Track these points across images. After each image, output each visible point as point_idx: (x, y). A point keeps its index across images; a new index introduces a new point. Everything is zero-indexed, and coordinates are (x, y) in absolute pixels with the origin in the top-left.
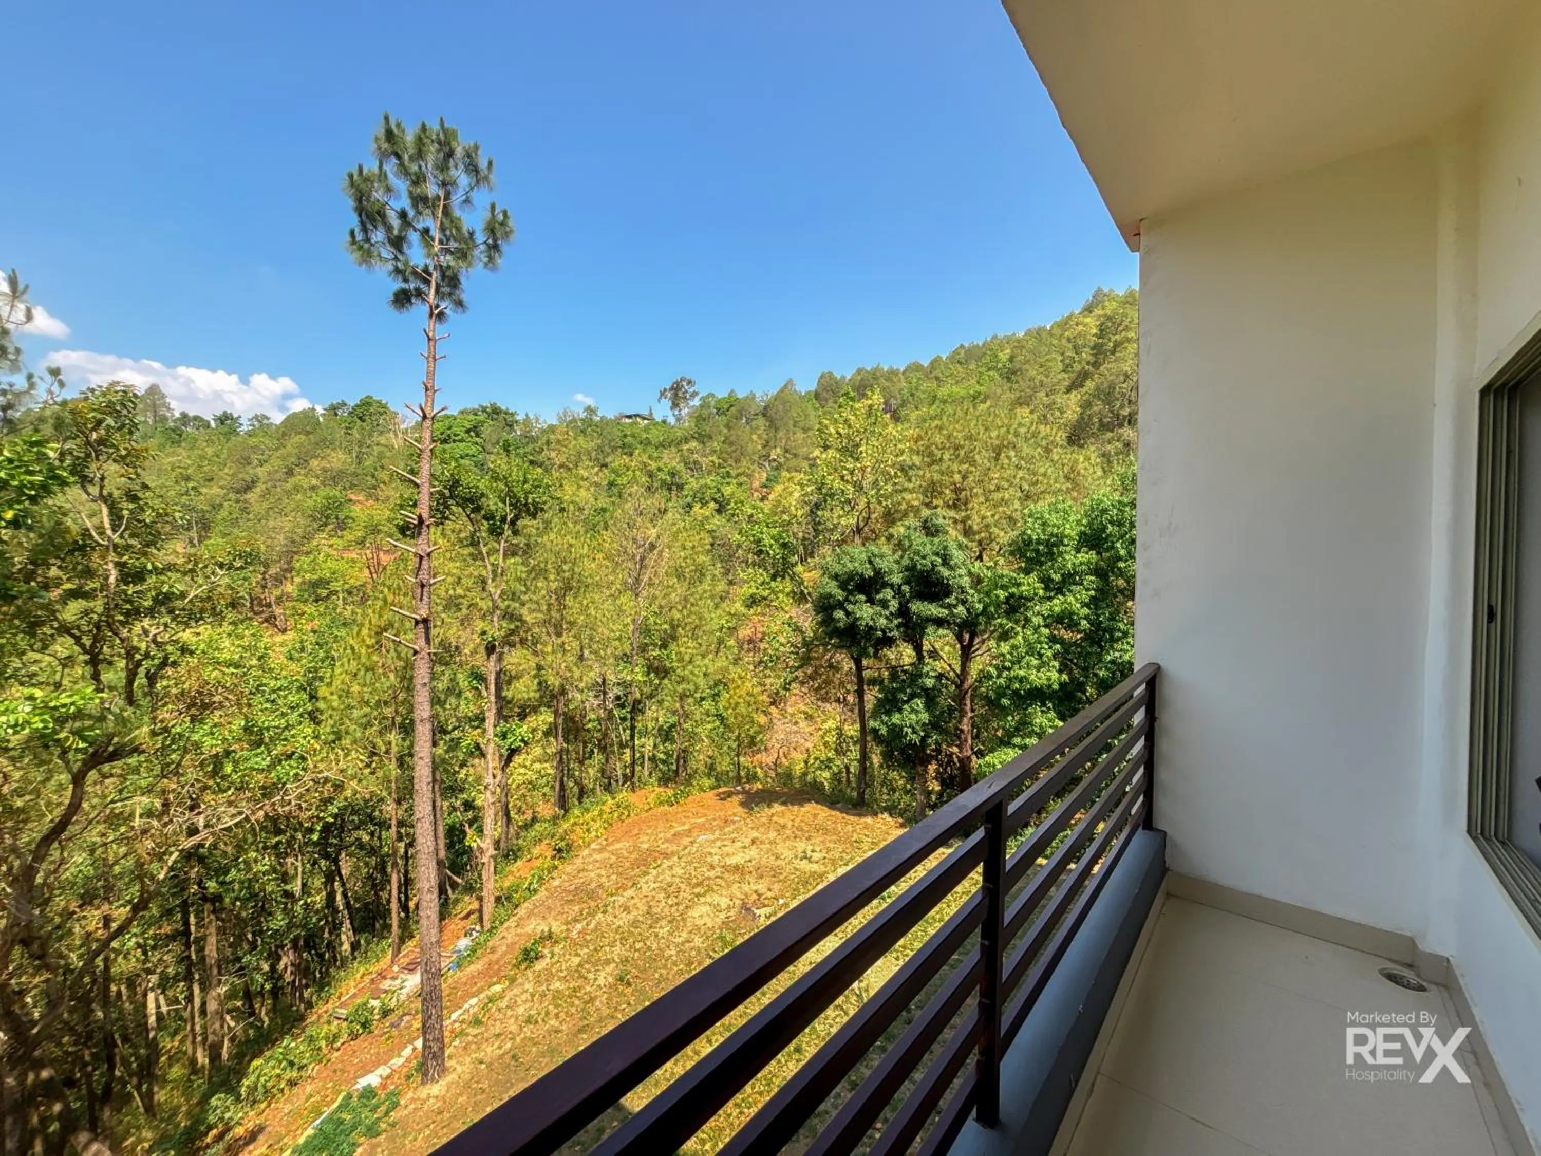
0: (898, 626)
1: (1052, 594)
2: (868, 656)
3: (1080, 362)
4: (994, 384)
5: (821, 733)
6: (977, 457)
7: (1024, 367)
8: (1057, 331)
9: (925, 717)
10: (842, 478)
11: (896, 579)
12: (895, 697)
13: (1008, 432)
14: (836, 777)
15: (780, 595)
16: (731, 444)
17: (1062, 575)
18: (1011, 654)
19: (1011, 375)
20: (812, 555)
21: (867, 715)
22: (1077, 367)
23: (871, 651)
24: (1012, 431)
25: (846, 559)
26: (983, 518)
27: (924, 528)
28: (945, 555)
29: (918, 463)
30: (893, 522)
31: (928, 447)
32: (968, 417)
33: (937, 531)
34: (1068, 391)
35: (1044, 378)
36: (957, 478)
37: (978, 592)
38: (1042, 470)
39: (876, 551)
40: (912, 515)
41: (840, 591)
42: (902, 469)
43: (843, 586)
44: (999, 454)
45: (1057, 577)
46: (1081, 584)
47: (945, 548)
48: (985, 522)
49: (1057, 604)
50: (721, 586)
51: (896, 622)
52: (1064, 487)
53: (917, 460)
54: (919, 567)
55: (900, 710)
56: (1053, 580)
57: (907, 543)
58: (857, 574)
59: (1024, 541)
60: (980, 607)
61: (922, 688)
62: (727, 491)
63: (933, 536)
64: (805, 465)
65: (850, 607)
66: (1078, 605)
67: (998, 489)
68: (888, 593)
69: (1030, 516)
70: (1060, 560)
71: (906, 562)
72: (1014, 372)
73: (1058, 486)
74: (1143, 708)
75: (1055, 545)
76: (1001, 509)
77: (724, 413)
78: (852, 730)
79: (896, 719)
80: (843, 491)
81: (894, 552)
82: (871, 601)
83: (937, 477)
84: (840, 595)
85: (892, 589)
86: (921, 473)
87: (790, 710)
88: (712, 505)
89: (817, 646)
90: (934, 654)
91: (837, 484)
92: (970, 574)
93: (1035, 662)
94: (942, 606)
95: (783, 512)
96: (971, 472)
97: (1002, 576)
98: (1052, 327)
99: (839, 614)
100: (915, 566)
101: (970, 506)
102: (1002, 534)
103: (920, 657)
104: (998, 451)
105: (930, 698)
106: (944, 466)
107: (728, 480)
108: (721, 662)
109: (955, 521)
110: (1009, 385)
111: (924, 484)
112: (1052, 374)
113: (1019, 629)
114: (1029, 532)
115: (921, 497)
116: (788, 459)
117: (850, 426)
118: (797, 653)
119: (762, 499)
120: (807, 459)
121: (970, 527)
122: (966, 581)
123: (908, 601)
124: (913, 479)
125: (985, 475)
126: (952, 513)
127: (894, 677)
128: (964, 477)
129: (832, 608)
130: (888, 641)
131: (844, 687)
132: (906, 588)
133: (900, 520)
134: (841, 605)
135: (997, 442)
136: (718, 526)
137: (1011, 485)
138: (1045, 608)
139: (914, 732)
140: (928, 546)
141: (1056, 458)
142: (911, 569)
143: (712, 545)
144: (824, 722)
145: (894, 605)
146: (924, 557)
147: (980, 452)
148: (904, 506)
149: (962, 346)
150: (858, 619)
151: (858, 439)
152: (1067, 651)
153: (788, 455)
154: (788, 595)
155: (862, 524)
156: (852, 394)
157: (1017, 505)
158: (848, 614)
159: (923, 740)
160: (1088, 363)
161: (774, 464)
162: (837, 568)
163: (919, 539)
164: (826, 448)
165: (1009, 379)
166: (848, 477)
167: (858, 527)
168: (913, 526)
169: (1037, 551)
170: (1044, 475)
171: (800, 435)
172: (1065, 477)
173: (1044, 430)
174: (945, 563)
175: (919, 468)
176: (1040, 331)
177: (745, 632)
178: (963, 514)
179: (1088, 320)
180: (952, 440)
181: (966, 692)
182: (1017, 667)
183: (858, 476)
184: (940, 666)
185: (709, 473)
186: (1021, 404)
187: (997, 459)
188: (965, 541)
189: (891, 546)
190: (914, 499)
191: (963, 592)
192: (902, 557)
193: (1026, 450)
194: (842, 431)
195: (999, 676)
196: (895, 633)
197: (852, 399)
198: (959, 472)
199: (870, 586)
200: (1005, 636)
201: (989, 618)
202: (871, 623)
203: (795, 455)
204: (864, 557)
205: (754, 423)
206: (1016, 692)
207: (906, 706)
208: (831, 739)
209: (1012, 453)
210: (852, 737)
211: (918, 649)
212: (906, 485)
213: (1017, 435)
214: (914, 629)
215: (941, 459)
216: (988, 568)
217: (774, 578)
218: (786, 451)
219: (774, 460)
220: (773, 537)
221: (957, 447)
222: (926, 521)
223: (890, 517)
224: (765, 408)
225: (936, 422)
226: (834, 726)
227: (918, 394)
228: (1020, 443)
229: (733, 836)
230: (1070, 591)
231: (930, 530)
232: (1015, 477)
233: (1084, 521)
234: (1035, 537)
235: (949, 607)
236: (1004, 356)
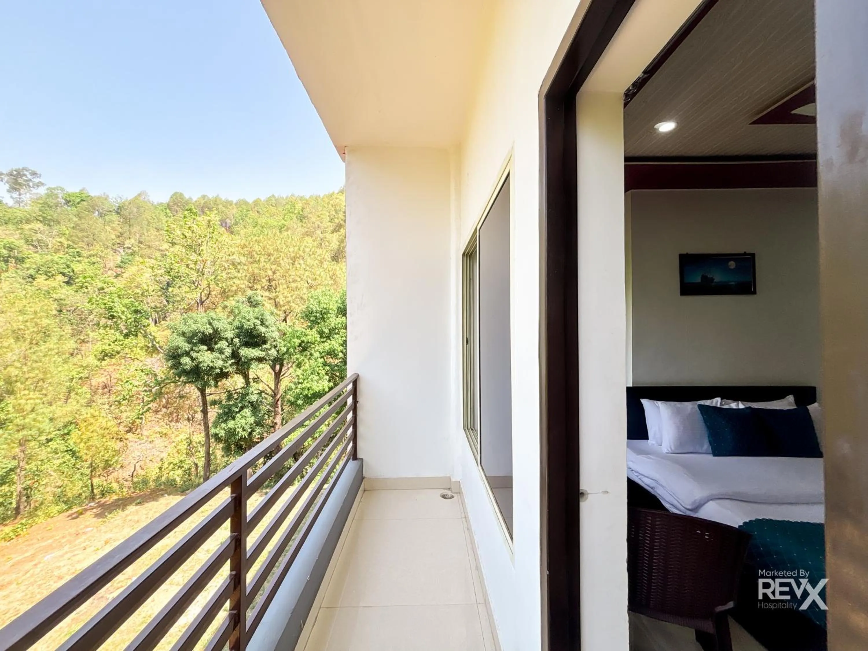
0: (231, 365)
1: (324, 340)
2: (209, 386)
3: (338, 218)
4: (293, 222)
5: (174, 444)
6: (281, 262)
7: (309, 215)
8: (327, 200)
9: (252, 420)
10: (188, 266)
11: (229, 335)
12: (230, 410)
13: (299, 249)
14: (188, 472)
15: (134, 349)
16: (82, 230)
17: (329, 330)
18: (303, 375)
19: (302, 218)
20: (164, 319)
21: (210, 425)
22: (337, 221)
23: (212, 383)
24: (301, 249)
25: (190, 322)
26: (285, 297)
27: (249, 302)
28: (262, 319)
29: (244, 262)
30: (227, 298)
31: (250, 252)
32: (276, 238)
33: (257, 304)
34: (333, 232)
35: (319, 223)
36: (270, 273)
37: (284, 340)
38: (318, 273)
39: (214, 317)
40: (240, 293)
41: (186, 344)
42: (233, 264)
43: (189, 340)
44: (294, 262)
45: (326, 331)
46: (339, 334)
47: (262, 315)
48: (287, 300)
49: (327, 346)
50: (71, 344)
51: (230, 362)
52: (330, 283)
53: (243, 259)
54: (245, 326)
55: (234, 418)
56: (324, 333)
57: (237, 312)
58: (199, 332)
59: (309, 311)
60: (284, 349)
61: (249, 402)
62: (78, 268)
63: (255, 306)
64: (158, 254)
65: (194, 355)
66: (338, 346)
67: (294, 281)
68: (223, 344)
69: (312, 297)
70: (328, 321)
71: (236, 323)
72: (304, 218)
73: (327, 282)
74: (352, 396)
75: (325, 313)
76: (296, 293)
77: (74, 205)
78: (199, 437)
79: (231, 424)
80: (188, 275)
81: (228, 317)
82: (211, 349)
83: (256, 271)
84: (186, 347)
85: (227, 341)
86: (246, 268)
87: (145, 433)
88: (60, 278)
89: (168, 383)
90: (257, 380)
91: (183, 269)
92: (279, 330)
93: (316, 378)
94: (261, 350)
95: (137, 287)
96: (278, 270)
97: (297, 331)
98: (323, 196)
99: (186, 360)
100: (242, 326)
101: (278, 290)
102: (297, 306)
103: (248, 383)
104: (294, 260)
105: (255, 407)
106: (261, 265)
107: (78, 259)
108: (73, 405)
109: (270, 299)
110: (301, 224)
111: (248, 275)
112: (324, 222)
113: (307, 361)
114: (311, 306)
115: (247, 283)
116: (142, 249)
117: (193, 232)
118: (150, 391)
119: (117, 276)
120: (159, 250)
121: (279, 303)
122: (276, 335)
123: (238, 348)
124: (241, 271)
125: (287, 273)
126: (267, 294)
127: (230, 397)
128: (274, 273)
129: (180, 356)
130: (224, 375)
131: (192, 409)
132: (237, 340)
133: (232, 296)
134: (187, 354)
135: (293, 255)
136: (68, 296)
137: (302, 279)
138: (320, 348)
139: (244, 430)
140: (251, 313)
141: (325, 267)
142: (240, 328)
143: (60, 311)
144: (177, 436)
145: (228, 351)
146: (248, 321)
147: (283, 259)
148: (234, 288)
149: (273, 196)
150: (201, 362)
151: (200, 241)
152: (332, 369)
153: (142, 246)
154: (142, 348)
155: (204, 298)
156: (194, 210)
157: (305, 290)
158: (193, 359)
159: (250, 433)
160: (342, 220)
161: (130, 251)
162: (185, 329)
163: (245, 309)
164: (173, 244)
165: (301, 221)
166: (192, 266)
167: (201, 300)
168: (241, 301)
169: (316, 317)
170: (320, 275)
171: (153, 232)
172: (330, 277)
173: (319, 251)
174: (262, 324)
175: (245, 265)
176: (317, 198)
177: (98, 380)
178: (274, 294)
179: (341, 197)
180: (266, 250)
181: (278, 400)
182: (306, 381)
183: (200, 266)
184: (261, 386)
185: (57, 251)
186: (308, 235)
187: (293, 264)
188: (275, 311)
189: (226, 313)
190: (243, 284)
191: (274, 341)
192: (234, 320)
193: (309, 261)
194: (186, 234)
195: (296, 388)
196: (230, 369)
197: (195, 214)
198: (271, 269)
199: (211, 340)
200: (299, 366)
201: (290, 355)
202: (211, 365)
203: (149, 247)
204: (205, 320)
205: (107, 218)
206: (306, 396)
207: (238, 415)
208: (183, 447)
209: (302, 262)
210: (200, 442)
211: (246, 377)
212: (236, 274)
213: (304, 252)
214: (242, 365)
215: (259, 261)
216: (290, 327)
217: (127, 336)
218: (141, 242)
219: (129, 248)
220: (125, 306)
221: (269, 255)
222: (250, 298)
223: (225, 294)
224: (119, 208)
225: (256, 238)
226: (185, 438)
227: (247, 219)
228: (306, 257)
229: (84, 544)
230: (333, 338)
231: (252, 303)
232: (303, 275)
233: (340, 301)
234: (314, 309)
235: (266, 350)
236: (299, 206)
